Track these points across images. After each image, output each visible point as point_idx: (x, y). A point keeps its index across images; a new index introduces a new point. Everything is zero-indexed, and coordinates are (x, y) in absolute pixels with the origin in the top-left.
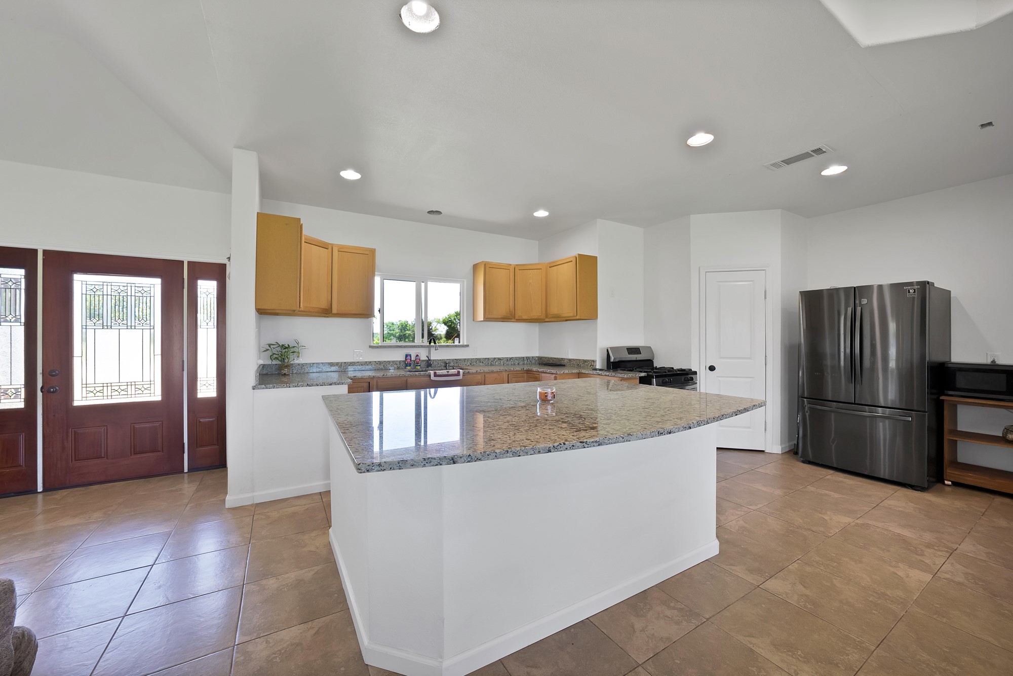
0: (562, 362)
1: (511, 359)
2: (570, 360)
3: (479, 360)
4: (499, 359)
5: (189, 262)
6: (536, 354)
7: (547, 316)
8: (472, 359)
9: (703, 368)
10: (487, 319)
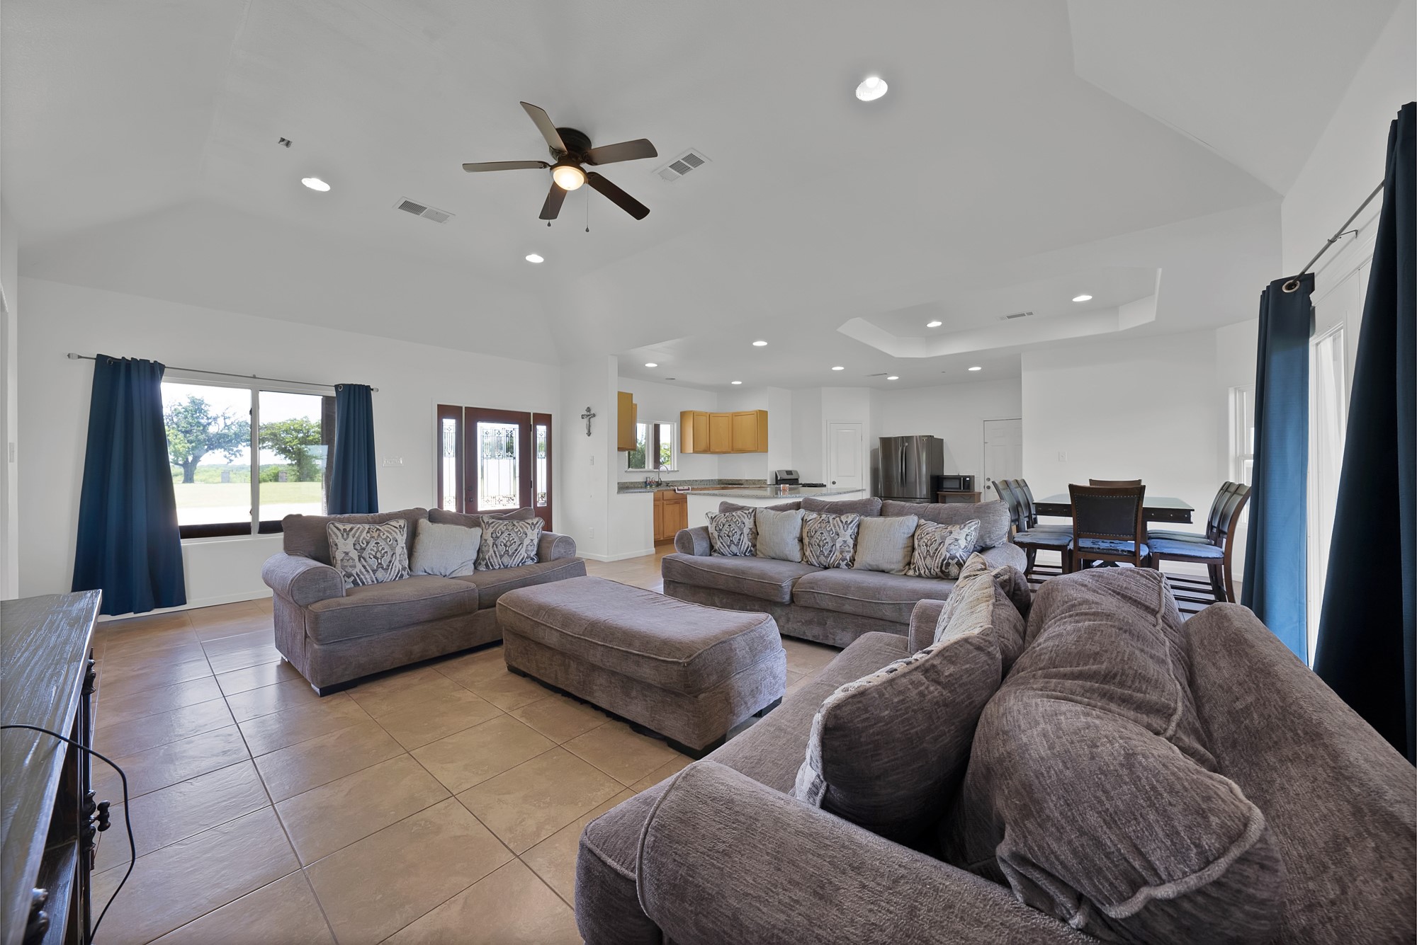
0: (740, 482)
1: (703, 480)
2: (747, 480)
3: (685, 481)
4: (696, 481)
5: (534, 414)
6: (716, 477)
7: (733, 450)
8: (681, 481)
9: (829, 482)
10: (695, 452)
